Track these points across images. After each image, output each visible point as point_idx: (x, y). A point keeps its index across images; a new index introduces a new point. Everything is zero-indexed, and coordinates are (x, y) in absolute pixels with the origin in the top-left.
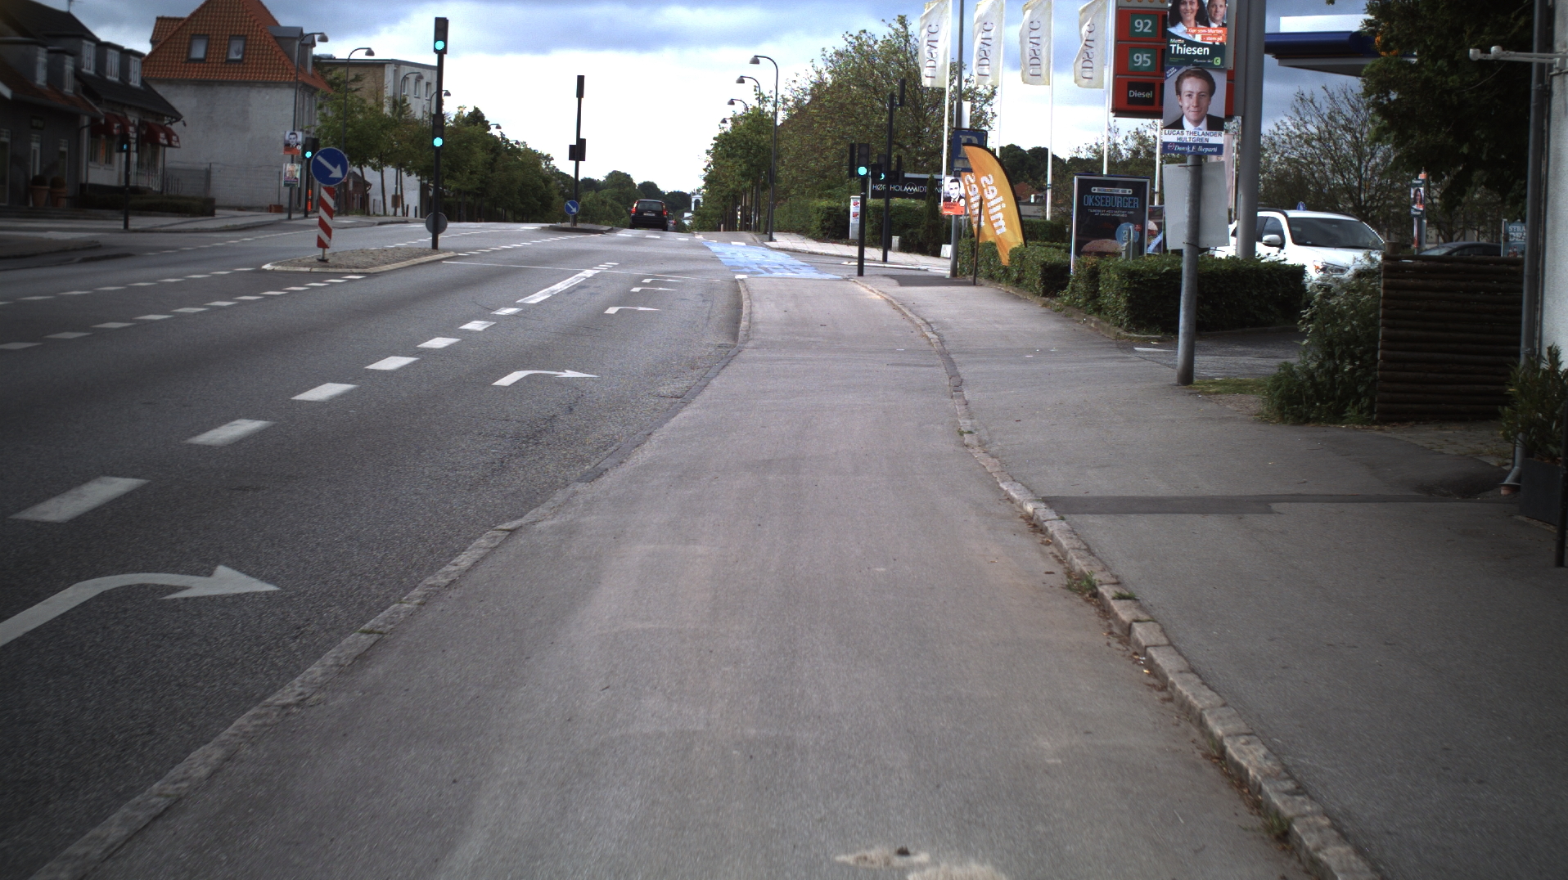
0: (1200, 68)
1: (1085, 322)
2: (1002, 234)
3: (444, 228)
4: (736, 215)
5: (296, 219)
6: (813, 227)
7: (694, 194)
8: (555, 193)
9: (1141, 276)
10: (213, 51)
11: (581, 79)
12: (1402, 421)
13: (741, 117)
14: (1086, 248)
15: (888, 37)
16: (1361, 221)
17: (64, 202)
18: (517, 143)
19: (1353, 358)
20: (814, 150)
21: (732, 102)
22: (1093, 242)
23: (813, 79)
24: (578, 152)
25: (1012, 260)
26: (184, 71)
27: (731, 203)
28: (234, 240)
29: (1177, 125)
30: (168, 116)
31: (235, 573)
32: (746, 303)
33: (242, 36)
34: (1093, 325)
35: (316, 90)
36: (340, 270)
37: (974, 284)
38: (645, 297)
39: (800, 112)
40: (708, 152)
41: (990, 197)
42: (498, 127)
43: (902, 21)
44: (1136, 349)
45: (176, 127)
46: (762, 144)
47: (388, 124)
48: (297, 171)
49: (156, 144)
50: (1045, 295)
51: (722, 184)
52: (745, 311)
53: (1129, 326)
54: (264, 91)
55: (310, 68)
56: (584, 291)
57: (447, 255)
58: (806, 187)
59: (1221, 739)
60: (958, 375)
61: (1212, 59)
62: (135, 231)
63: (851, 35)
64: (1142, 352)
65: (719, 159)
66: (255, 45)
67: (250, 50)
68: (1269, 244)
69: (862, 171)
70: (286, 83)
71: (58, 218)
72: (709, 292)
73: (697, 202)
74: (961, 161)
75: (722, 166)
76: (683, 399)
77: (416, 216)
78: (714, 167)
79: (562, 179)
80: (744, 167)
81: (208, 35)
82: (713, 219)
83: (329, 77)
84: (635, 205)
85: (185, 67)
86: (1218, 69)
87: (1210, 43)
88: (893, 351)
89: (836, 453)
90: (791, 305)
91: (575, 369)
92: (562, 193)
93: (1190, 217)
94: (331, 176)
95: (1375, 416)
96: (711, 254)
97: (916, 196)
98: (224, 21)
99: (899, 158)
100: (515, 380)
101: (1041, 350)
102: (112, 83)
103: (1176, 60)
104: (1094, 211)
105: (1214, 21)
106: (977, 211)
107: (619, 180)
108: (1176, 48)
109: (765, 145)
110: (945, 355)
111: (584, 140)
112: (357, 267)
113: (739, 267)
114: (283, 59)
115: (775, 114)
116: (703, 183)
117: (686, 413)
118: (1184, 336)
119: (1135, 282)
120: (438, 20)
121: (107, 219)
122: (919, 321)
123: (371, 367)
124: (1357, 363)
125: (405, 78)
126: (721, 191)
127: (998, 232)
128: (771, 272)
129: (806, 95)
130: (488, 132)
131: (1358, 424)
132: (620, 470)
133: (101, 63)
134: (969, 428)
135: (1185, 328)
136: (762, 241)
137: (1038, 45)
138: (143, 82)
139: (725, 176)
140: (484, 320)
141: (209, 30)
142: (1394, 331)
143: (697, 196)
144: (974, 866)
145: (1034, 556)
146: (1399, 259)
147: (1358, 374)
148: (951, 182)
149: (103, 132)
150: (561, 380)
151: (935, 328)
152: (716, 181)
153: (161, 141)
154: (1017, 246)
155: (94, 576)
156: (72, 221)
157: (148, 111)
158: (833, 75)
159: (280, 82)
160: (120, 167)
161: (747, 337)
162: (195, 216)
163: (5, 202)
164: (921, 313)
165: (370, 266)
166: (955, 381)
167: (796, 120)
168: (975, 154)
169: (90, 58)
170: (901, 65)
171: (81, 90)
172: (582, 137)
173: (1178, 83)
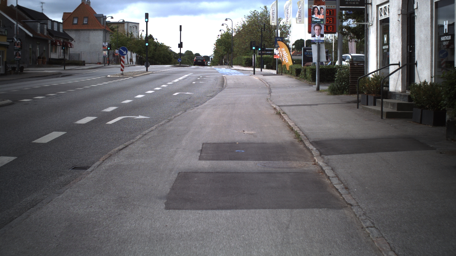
0: (319, 24)
1: (304, 81)
2: (288, 62)
3: (149, 66)
4: (223, 62)
5: (107, 66)
8: (173, 57)
10: (79, 23)
11: (181, 26)
12: (355, 94)
13: (223, 35)
14: (306, 64)
15: (262, 12)
17: (46, 64)
18: (162, 43)
19: (345, 81)
20: (243, 43)
21: (220, 31)
23: (242, 24)
24: (180, 46)
25: (290, 69)
27: (221, 58)
29: (314, 36)
30: (70, 40)
31: (142, 116)
32: (225, 81)
33: (87, 17)
34: (305, 82)
35: (108, 31)
36: (127, 76)
37: (281, 75)
38: (201, 80)
39: (239, 33)
40: (214, 44)
41: (284, 53)
42: (157, 39)
43: (266, 7)
44: (313, 86)
45: (73, 42)
46: (229, 42)
47: (128, 40)
48: (106, 53)
49: (67, 47)
50: (296, 76)
51: (219, 53)
52: (225, 82)
53: (312, 81)
54: (94, 32)
55: (105, 25)
56: (187, 79)
57: (150, 73)
58: (241, 53)
61: (321, 22)
62: (67, 70)
63: (252, 12)
65: (217, 46)
66: (91, 19)
67: (89, 21)
69: (254, 48)
70: (100, 29)
71: (46, 67)
72: (216, 79)
73: (212, 58)
74: (277, 45)
75: (218, 48)
76: (212, 97)
78: (216, 48)
80: (224, 48)
81: (78, 17)
82: (216, 63)
83: (110, 27)
84: (195, 58)
85: (72, 26)
86: (322, 24)
88: (258, 88)
89: (242, 102)
90: (236, 81)
91: (189, 92)
93: (317, 55)
94: (124, 54)
95: (349, 93)
96: (216, 71)
97: (269, 54)
98: (82, 13)
99: (264, 44)
100: (177, 94)
101: (291, 87)
102: (55, 31)
103: (314, 22)
104: (307, 56)
105: (321, 14)
106: (282, 57)
107: (189, 53)
109: (230, 42)
110: (270, 89)
111: (182, 42)
112: (131, 75)
113: (224, 74)
114: (98, 23)
115: (232, 34)
116: (213, 53)
117: (213, 99)
118: (317, 80)
119: (313, 71)
120: (146, 13)
122: (265, 82)
123: (146, 92)
125: (130, 27)
126: (218, 55)
127: (286, 62)
128: (232, 74)
129: (240, 28)
130: (154, 41)
131: (346, 94)
132: (202, 105)
133: (52, 26)
134: (269, 98)
136: (230, 67)
138: (63, 31)
139: (219, 51)
140: (166, 85)
141: (78, 16)
142: (352, 76)
143: (212, 57)
144: (252, 132)
145: (273, 111)
146: (353, 62)
147: (346, 85)
148: (276, 50)
149: (54, 44)
150: (186, 94)
151: (269, 83)
152: (217, 52)
153: (69, 46)
154: (291, 65)
155: (121, 116)
156: (49, 68)
157: (65, 38)
158: (248, 22)
159: (98, 29)
160: (59, 53)
161: (226, 87)
162: (80, 66)
163: (31, 63)
164: (266, 81)
165: (133, 75)
166: (270, 92)
167: (238, 35)
168: (280, 43)
169: (49, 25)
170: (266, 19)
171: (48, 33)
172: (181, 42)
173: (314, 27)
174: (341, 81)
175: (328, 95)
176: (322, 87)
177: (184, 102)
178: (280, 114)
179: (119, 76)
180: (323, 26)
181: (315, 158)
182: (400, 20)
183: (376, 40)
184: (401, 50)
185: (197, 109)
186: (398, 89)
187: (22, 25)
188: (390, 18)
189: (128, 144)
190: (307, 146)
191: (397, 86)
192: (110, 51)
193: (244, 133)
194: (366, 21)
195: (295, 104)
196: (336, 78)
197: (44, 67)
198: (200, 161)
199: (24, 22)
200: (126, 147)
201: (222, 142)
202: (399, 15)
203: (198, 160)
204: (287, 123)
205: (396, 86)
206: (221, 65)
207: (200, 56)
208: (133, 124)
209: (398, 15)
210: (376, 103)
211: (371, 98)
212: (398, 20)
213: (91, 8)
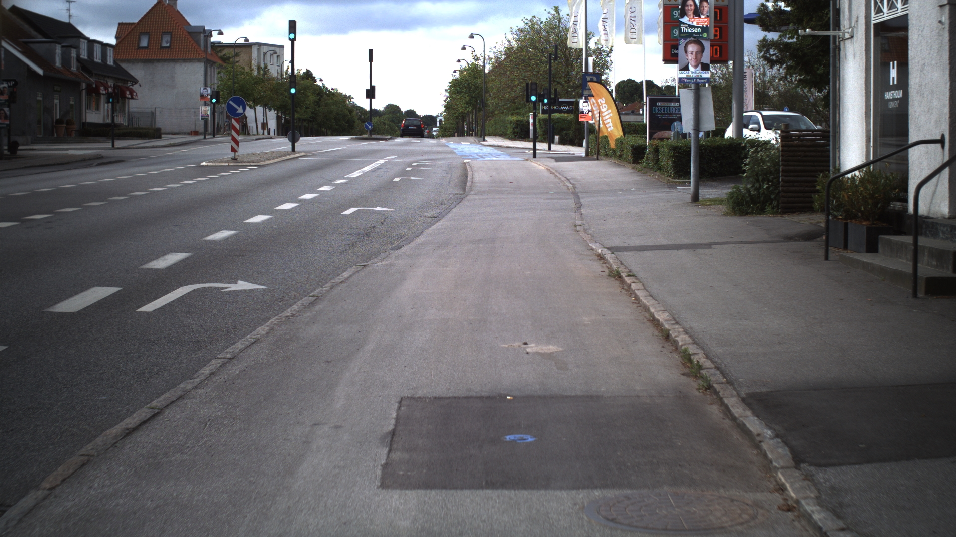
0: (696, 39)
1: (653, 176)
2: (612, 131)
3: (298, 140)
4: (464, 128)
5: (208, 139)
6: (508, 132)
7: (438, 116)
8: (356, 118)
9: (680, 149)
10: (152, 45)
11: (371, 51)
12: (793, 212)
13: (465, 70)
14: (655, 136)
15: (549, 20)
16: (803, 116)
17: (74, 134)
18: (332, 89)
19: (769, 181)
20: (508, 87)
21: (459, 61)
22: (659, 133)
23: (506, 46)
24: (371, 93)
25: (616, 145)
26: (137, 55)
27: (460, 120)
28: (177, 151)
29: (685, 69)
30: (130, 82)
31: (246, 283)
32: (469, 173)
33: (169, 32)
34: (656, 177)
35: (214, 63)
36: (244, 164)
37: (598, 159)
38: (414, 172)
39: (499, 66)
40: (446, 91)
41: (603, 110)
42: (321, 80)
43: (557, 10)
44: (678, 187)
45: (136, 88)
46: (477, 85)
47: (258, 81)
48: (208, 110)
49: (124, 97)
50: (634, 163)
51: (455, 109)
52: (469, 177)
53: (674, 176)
54: (183, 65)
55: (209, 50)
56: (381, 170)
57: (301, 154)
58: (505, 109)
59: (653, 313)
60: (580, 203)
61: (702, 34)
62: (119, 148)
63: (527, 19)
64: (680, 189)
65: (452, 95)
66: (177, 37)
67: (174, 40)
68: (752, 130)
69: (533, 98)
70: (197, 59)
71: (72, 143)
72: (449, 169)
73: (440, 121)
74: (587, 91)
75: (454, 99)
76: (437, 218)
77: (275, 135)
78: (450, 100)
79: (359, 110)
80: (467, 98)
81: (149, 33)
82: (451, 131)
83: (219, 55)
84: (403, 122)
85: (137, 52)
86: (705, 39)
87: (701, 26)
88: (547, 193)
89: (513, 236)
90: (494, 174)
91: (382, 206)
92: (360, 119)
93: (694, 116)
94: (237, 112)
95: (780, 210)
96: (449, 149)
97: (568, 112)
98: (158, 24)
99: (556, 90)
100: (351, 212)
101: (626, 190)
102: (98, 63)
103: (684, 35)
104: (659, 115)
105: (702, 14)
106: (598, 119)
107: (392, 110)
108: (683, 29)
109: (479, 85)
110: (576, 195)
111: (374, 87)
112: (253, 162)
113: (466, 156)
114: (194, 45)
115: (484, 66)
116: (444, 109)
117: (439, 224)
118: (693, 177)
119: (676, 153)
120: (290, 22)
121: (101, 142)
122: (563, 179)
123: (278, 208)
124: (770, 184)
125: (265, 54)
126: (455, 113)
127: (609, 130)
128: (484, 158)
129: (502, 55)
130: (315, 84)
131: (771, 214)
132: (410, 245)
133: (91, 52)
134: (580, 224)
135: (694, 173)
136: (479, 141)
137: (635, 21)
138: (115, 62)
139: (457, 105)
140: (330, 185)
141: (150, 30)
142: (787, 167)
143: (441, 117)
144: (551, 347)
145: (598, 267)
146: (789, 132)
147: (771, 189)
148: (584, 102)
149: (93, 92)
150: (375, 211)
151: (571, 181)
152: (451, 108)
153: (127, 96)
154: (619, 137)
155: (187, 285)
156: (81, 144)
157: (119, 79)
158: (518, 43)
159: (193, 59)
160: (104, 112)
161: (471, 189)
162: (150, 139)
163: (41, 135)
164: (565, 175)
165: (260, 161)
166: (578, 205)
167: (496, 70)
168: (594, 87)
169: (84, 49)
170: (557, 36)
171: (81, 68)
172: (373, 85)
173: (686, 47)
174: (758, 180)
175: (726, 214)
176: (706, 192)
177: (367, 234)
178: (620, 277)
179: (227, 164)
180: (707, 45)
181: (781, 477)
182: (943, 21)
183: (863, 75)
184: (947, 102)
185: (397, 257)
186: (937, 208)
187: (20, 49)
188: (909, 17)
189: (165, 404)
190: (737, 415)
191: (934, 201)
192: (216, 105)
193: (528, 353)
194: (833, 27)
195: (650, 242)
196: (744, 172)
197: (70, 143)
198: (385, 494)
199: (26, 43)
200: (154, 416)
201: (462, 393)
202: (941, 7)
203: (378, 487)
204: (646, 309)
205: (932, 199)
206: (460, 136)
207: (416, 116)
208: (214, 312)
209: (939, 8)
210: (880, 246)
211: (858, 230)
212: (940, 22)
213: (178, 12)
